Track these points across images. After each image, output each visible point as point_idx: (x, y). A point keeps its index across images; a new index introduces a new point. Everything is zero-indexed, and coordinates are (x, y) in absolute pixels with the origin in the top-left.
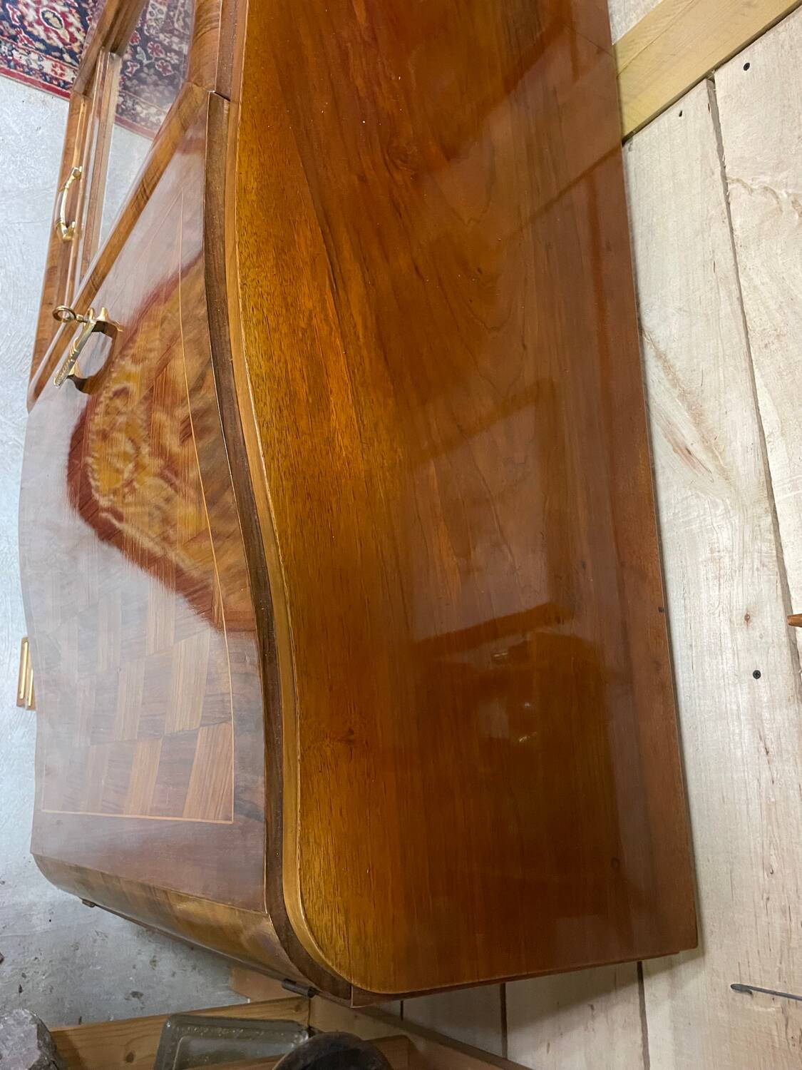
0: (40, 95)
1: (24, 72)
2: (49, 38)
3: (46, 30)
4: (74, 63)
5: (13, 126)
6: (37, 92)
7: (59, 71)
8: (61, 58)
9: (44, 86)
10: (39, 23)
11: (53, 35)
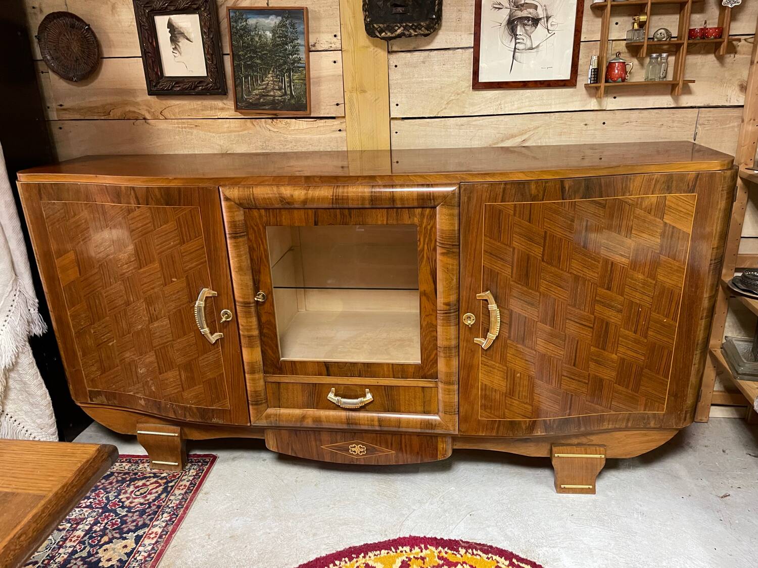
0: (200, 495)
1: (185, 502)
2: (157, 492)
3: (151, 494)
4: (176, 481)
5: (226, 506)
6: (199, 496)
7: (183, 487)
8: (172, 487)
9: (194, 493)
10: (146, 496)
11: (154, 491)
